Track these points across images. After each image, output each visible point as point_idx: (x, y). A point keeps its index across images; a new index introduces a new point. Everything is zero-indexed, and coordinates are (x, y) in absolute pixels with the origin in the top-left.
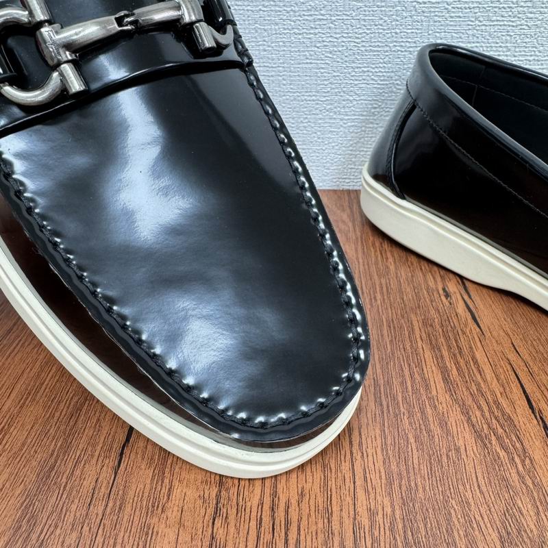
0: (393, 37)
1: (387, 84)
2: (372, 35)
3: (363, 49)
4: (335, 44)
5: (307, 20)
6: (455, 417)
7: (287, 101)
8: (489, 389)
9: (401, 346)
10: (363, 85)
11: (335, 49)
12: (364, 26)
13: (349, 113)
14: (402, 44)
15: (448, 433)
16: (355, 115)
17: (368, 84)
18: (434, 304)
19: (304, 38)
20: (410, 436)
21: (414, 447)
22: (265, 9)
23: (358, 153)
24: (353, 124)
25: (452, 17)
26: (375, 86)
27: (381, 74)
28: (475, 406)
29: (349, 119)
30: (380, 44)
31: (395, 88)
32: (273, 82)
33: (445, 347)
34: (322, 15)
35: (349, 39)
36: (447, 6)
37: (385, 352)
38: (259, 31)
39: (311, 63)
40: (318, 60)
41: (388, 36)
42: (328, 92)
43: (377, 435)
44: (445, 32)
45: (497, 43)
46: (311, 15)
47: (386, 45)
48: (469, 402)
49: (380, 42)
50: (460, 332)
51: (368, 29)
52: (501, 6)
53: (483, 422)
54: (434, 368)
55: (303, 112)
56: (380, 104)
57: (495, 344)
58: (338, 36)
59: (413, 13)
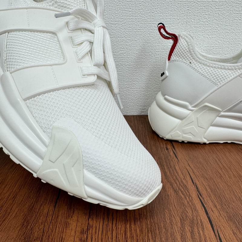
0: (149, 62)
1: (148, 78)
2: (142, 62)
3: (139, 66)
4: (129, 65)
5: (119, 57)
6: (168, 186)
10: (139, 79)
11: (129, 67)
12: (139, 59)
13: (135, 88)
14: (152, 65)
16: (137, 89)
17: (141, 78)
18: (162, 152)
23: (139, 102)
24: (137, 92)
26: (144, 79)
27: (145, 75)
28: (175, 183)
29: (135, 90)
31: (151, 79)
33: (166, 166)
34: (125, 56)
35: (134, 63)
39: (121, 71)
40: (124, 70)
41: (147, 62)
42: (128, 81)
46: (121, 56)
47: (147, 65)
49: (144, 64)
53: (177, 187)
57: (182, 164)
58: (130, 62)
59: (155, 55)
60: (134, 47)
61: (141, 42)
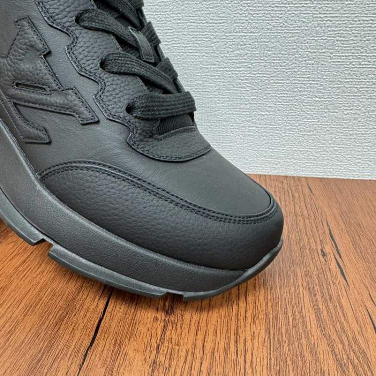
0: (293, 74)
1: (288, 105)
2: (278, 73)
3: (272, 81)
4: (253, 78)
5: (234, 62)
6: (323, 347)
7: (220, 114)
8: (350, 327)
9: (288, 291)
10: (272, 105)
11: (253, 81)
12: (273, 66)
13: (262, 123)
14: (299, 79)
15: (317, 359)
16: (266, 125)
17: (275, 104)
18: (314, 260)
19: (233, 74)
20: (288, 359)
21: (291, 369)
22: (207, 55)
23: (268, 150)
24: (264, 130)
25: (333, 62)
26: (280, 106)
27: (283, 98)
28: (339, 340)
29: (262, 127)
30: (284, 79)
31: (294, 107)
32: (211, 102)
33: (320, 294)
34: (245, 59)
35: (263, 75)
36: (330, 55)
37: (276, 294)
38: (203, 69)
39: (237, 90)
40: (241, 88)
41: (289, 73)
42: (248, 109)
43: (265, 356)
44: (329, 71)
45: (366, 79)
46: (238, 59)
47: (288, 80)
48: (334, 336)
49: (283, 77)
50: (331, 283)
51: (275, 69)
52: (367, 55)
53: (344, 353)
54: (310, 309)
55: (230, 121)
56: (283, 118)
57: (356, 294)
58: (255, 73)
59: (307, 58)
60: (265, 42)
61: (280, 33)
